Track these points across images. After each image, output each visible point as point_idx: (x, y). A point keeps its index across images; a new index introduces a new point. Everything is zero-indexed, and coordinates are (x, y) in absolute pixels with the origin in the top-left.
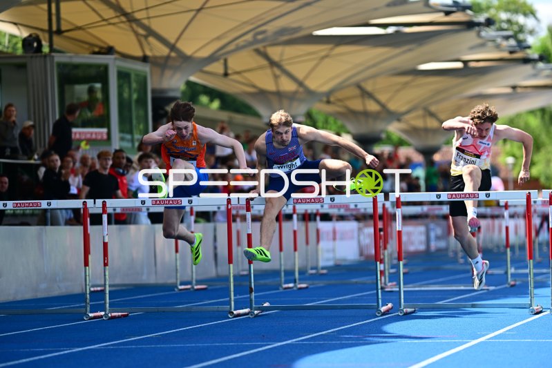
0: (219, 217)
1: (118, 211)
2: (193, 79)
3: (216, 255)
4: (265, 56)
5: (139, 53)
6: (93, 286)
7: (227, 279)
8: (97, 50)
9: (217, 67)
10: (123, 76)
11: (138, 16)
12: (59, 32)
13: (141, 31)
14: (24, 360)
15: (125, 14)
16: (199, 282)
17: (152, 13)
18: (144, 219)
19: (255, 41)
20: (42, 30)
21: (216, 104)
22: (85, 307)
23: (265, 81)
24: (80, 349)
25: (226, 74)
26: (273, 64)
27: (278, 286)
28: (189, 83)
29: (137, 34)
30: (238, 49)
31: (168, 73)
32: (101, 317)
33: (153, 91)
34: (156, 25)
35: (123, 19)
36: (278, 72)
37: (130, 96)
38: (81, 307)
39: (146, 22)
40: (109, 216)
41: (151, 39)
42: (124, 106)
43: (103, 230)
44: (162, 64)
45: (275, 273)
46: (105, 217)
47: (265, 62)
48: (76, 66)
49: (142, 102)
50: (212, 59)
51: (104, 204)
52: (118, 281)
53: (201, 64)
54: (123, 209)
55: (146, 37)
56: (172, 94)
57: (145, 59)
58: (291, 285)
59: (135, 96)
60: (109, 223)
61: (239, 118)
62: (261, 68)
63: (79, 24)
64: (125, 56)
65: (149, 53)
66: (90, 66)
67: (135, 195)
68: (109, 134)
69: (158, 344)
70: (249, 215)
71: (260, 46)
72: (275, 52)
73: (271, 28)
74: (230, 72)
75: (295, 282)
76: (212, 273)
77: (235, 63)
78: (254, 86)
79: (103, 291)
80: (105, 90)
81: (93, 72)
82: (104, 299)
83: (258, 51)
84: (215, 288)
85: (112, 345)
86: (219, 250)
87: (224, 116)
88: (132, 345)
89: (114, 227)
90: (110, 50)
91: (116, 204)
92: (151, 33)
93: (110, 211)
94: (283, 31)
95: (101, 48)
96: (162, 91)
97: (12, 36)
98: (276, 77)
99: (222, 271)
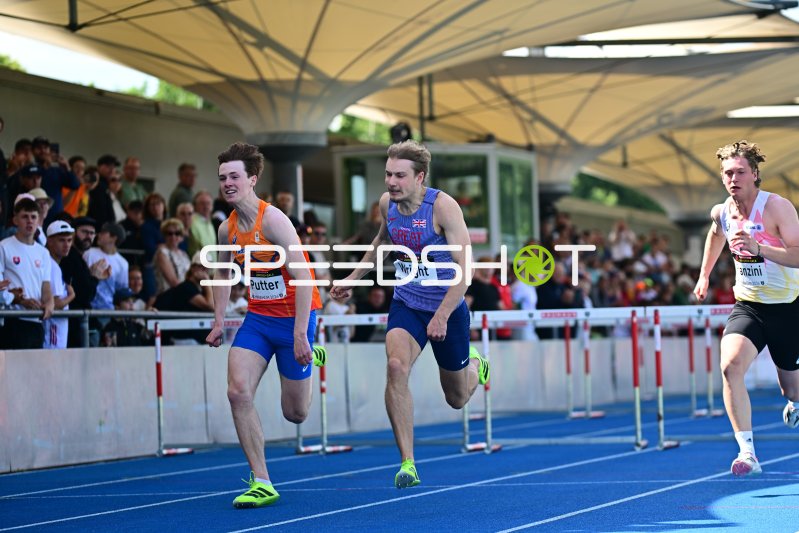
0: (618, 332)
1: (500, 325)
2: (587, 170)
3: (614, 378)
4: (672, 142)
5: (522, 141)
6: (473, 412)
7: (631, 404)
8: (474, 137)
9: (614, 156)
10: (505, 168)
11: (523, 97)
12: (432, 118)
13: (526, 116)
14: (395, 500)
15: (507, 96)
16: (595, 408)
17: (539, 94)
18: (530, 335)
19: (660, 125)
20: (412, 117)
21: (612, 199)
22: (463, 438)
23: (671, 171)
24: (459, 487)
25: (625, 164)
26: (680, 151)
27: (688, 414)
28: (582, 177)
29: (521, 119)
30: (640, 134)
31: (557, 164)
32: (482, 449)
33: (541, 185)
34: (543, 109)
35: (505, 101)
36: (685, 160)
37: (513, 188)
38: (459, 437)
39: (531, 105)
40: (490, 331)
41: (539, 126)
42: (506, 203)
43: (483, 348)
44: (549, 153)
45: (684, 398)
46: (485, 333)
47: (669, 149)
48: (450, 158)
49: (526, 197)
50: (608, 146)
51: (484, 317)
52: (501, 407)
53: (595, 152)
54: (506, 323)
55: (531, 122)
56: (561, 188)
57: (530, 148)
58: (704, 412)
59: (519, 190)
60: (490, 339)
61: (639, 215)
62: (667, 156)
63: (455, 107)
64: (507, 145)
65: (535, 141)
66: (466, 157)
67: (519, 307)
68: (489, 236)
69: (550, 481)
70: (658, 330)
71: (665, 131)
72: (683, 138)
73: (679, 109)
74: (629, 160)
75: (708, 407)
76: (610, 397)
77: (635, 151)
78: (656, 177)
79: (483, 420)
80: (484, 185)
81: (469, 164)
82: (485, 428)
83: (663, 137)
84: (616, 416)
85: (495, 482)
86: (619, 372)
87: (623, 213)
88: (518, 482)
89: (496, 344)
90: (489, 138)
91: (498, 317)
92: (537, 117)
93: (490, 325)
94: (692, 113)
95: (479, 135)
96: (550, 185)
97: (379, 125)
98: (684, 167)
99: (623, 394)
